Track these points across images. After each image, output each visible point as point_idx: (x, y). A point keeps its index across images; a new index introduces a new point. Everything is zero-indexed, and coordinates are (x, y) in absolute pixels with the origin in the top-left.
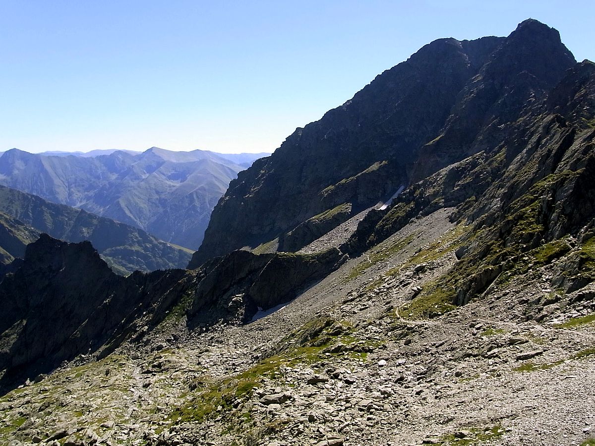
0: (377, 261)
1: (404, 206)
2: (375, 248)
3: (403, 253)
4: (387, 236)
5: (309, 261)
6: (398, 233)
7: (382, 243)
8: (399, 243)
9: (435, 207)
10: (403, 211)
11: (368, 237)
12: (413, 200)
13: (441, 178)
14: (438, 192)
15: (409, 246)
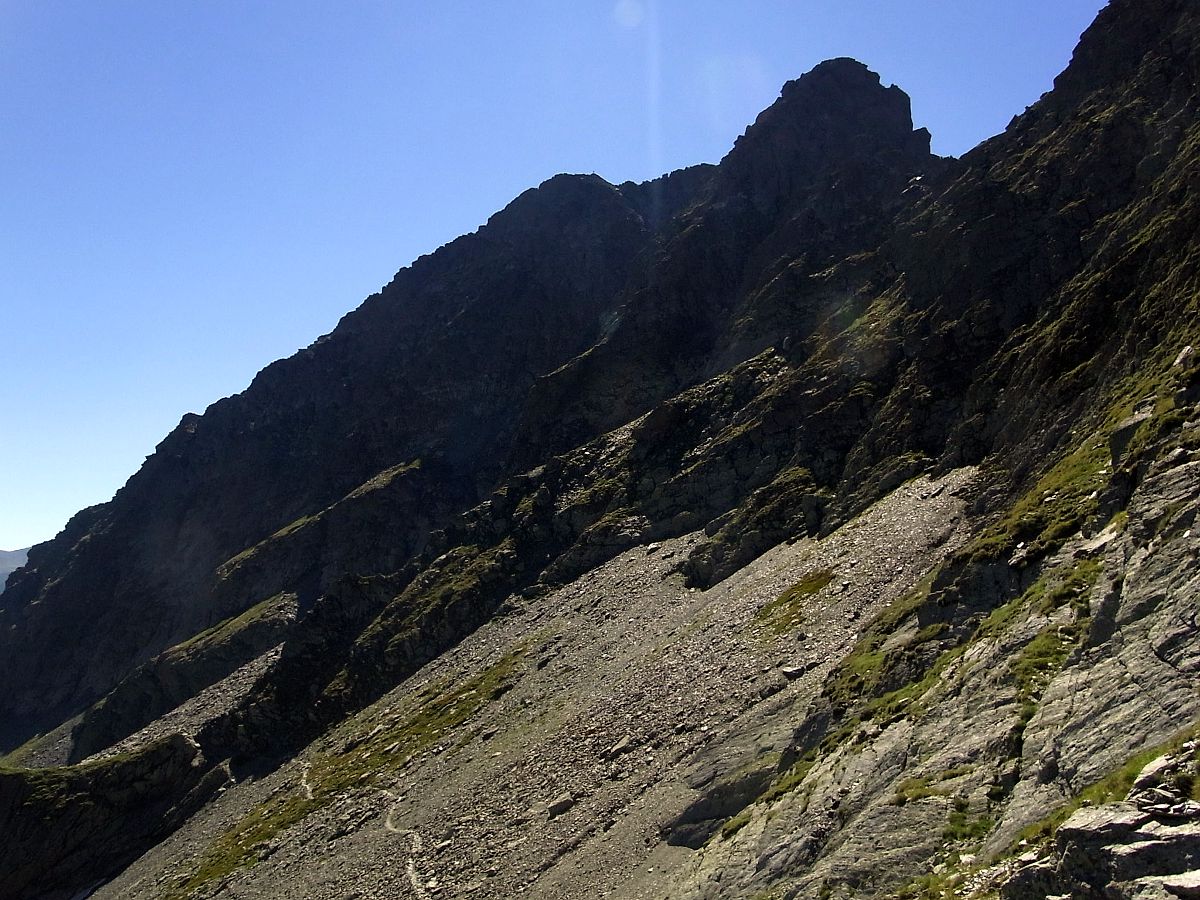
0: (341, 788)
1: (472, 558)
2: (343, 727)
3: (468, 740)
4: (397, 677)
5: (55, 800)
6: (445, 657)
7: (374, 707)
8: (451, 698)
9: (603, 545)
10: (470, 573)
11: (323, 685)
12: (509, 531)
13: (613, 454)
14: (609, 493)
15: (499, 707)
